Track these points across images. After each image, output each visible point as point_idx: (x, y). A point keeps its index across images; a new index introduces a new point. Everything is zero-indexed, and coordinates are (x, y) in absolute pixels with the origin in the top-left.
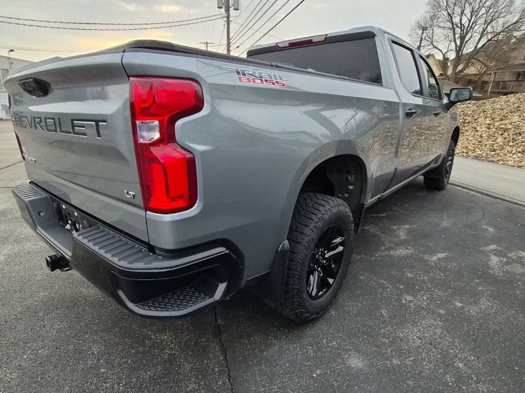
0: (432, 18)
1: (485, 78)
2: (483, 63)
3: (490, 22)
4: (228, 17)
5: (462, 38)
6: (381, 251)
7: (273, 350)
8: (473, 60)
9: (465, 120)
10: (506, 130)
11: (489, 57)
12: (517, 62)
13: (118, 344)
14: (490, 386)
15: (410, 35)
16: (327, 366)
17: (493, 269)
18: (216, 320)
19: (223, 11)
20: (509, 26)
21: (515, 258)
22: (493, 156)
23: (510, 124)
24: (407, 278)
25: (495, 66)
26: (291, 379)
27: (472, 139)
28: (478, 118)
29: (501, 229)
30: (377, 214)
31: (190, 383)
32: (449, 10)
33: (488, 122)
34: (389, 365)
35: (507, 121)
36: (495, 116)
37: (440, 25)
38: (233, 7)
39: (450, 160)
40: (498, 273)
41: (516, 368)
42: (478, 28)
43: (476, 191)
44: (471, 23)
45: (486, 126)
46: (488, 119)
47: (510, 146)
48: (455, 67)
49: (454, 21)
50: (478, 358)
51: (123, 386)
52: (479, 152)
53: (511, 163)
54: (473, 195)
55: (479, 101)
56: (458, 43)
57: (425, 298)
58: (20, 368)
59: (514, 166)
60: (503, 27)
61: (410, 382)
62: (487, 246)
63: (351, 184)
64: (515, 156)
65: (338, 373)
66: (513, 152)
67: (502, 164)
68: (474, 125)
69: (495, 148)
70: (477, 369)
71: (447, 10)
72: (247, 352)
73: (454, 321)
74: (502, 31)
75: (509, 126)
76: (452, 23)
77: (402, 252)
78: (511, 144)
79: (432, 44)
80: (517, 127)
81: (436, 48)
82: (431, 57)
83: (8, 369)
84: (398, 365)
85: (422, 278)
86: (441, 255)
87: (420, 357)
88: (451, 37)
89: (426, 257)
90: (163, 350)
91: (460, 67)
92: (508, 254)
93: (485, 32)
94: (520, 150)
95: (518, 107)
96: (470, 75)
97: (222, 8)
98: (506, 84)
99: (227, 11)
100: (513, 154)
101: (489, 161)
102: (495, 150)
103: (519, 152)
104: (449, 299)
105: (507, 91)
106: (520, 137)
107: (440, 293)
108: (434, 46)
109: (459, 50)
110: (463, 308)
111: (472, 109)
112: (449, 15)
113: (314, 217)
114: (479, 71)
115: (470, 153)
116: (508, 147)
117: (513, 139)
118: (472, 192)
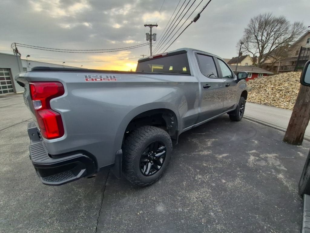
0: (247, 38)
1: (276, 65)
2: (274, 58)
3: (277, 38)
4: (151, 44)
5: (263, 47)
6: (196, 152)
7: (124, 200)
8: (269, 57)
9: (261, 86)
10: (281, 90)
11: (277, 55)
12: (292, 56)
13: (60, 192)
14: (223, 226)
15: (237, 47)
16: (146, 209)
17: (249, 163)
18: (106, 183)
19: (149, 41)
20: (286, 40)
21: (263, 157)
22: (273, 103)
23: (284, 87)
24: (203, 166)
25: (281, 59)
26: (127, 215)
27: (263, 95)
28: (267, 85)
29: (262, 142)
30: (201, 133)
31: (82, 213)
32: (255, 34)
33: (272, 86)
34: (176, 211)
35: (282, 86)
36: (276, 83)
37: (251, 41)
38: (153, 40)
39: (243, 106)
40: (251, 165)
41: (241, 218)
42: (271, 41)
43: (257, 122)
44: (267, 39)
45: (271, 88)
46: (272, 85)
47: (283, 98)
48: (260, 60)
49: (258, 39)
50: (223, 211)
51: (54, 212)
52: (267, 102)
53: (282, 107)
54: (254, 124)
55: (269, 76)
56: (261, 49)
57: (208, 177)
58: (18, 200)
59: (284, 108)
60: (284, 40)
61: (183, 221)
62: (250, 151)
63: (173, 121)
64: (285, 103)
65: (150, 213)
66: (284, 101)
67: (278, 107)
68: (265, 88)
69: (275, 99)
70: (220, 217)
71: (254, 34)
72: (113, 200)
73: (218, 190)
74: (283, 42)
75: (283, 88)
76: (257, 40)
77: (206, 153)
78: (283, 97)
79: (248, 50)
80: (287, 89)
81: (250, 52)
82: (248, 56)
83: (14, 200)
84: (180, 211)
85: (210, 166)
86: (225, 155)
87: (193, 208)
88: (257, 46)
89: (217, 156)
90: (77, 196)
91: (262, 60)
92: (260, 155)
93: (274, 43)
94: (288, 100)
95: (288, 79)
96: (267, 64)
97: (148, 40)
98: (287, 67)
99: (151, 41)
100: (284, 102)
101: (271, 106)
102: (275, 100)
103: (287, 101)
104: (220, 178)
105: (287, 70)
106: (288, 94)
107: (217, 175)
108: (249, 51)
109: (261, 52)
110: (225, 183)
111: (265, 80)
112: (256, 36)
113: (141, 138)
114: (272, 62)
115: (262, 102)
116: (281, 99)
117: (285, 95)
118: (254, 122)
